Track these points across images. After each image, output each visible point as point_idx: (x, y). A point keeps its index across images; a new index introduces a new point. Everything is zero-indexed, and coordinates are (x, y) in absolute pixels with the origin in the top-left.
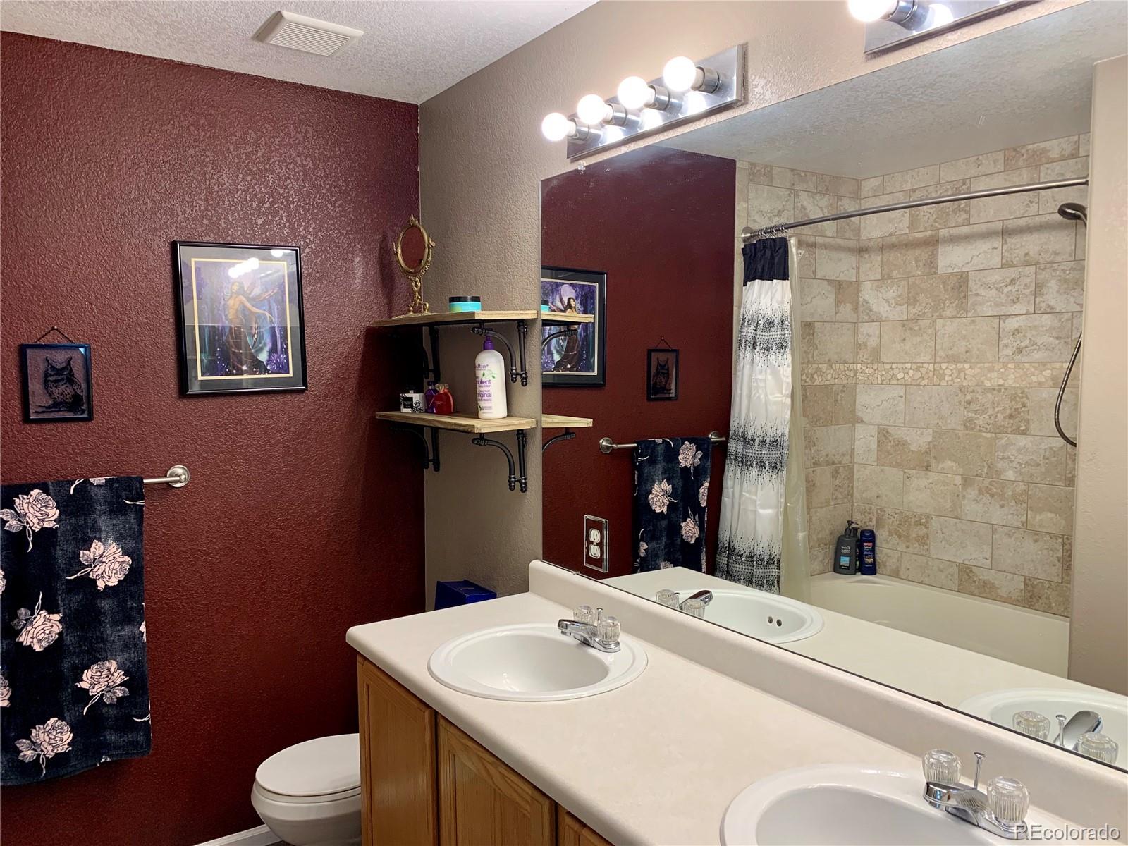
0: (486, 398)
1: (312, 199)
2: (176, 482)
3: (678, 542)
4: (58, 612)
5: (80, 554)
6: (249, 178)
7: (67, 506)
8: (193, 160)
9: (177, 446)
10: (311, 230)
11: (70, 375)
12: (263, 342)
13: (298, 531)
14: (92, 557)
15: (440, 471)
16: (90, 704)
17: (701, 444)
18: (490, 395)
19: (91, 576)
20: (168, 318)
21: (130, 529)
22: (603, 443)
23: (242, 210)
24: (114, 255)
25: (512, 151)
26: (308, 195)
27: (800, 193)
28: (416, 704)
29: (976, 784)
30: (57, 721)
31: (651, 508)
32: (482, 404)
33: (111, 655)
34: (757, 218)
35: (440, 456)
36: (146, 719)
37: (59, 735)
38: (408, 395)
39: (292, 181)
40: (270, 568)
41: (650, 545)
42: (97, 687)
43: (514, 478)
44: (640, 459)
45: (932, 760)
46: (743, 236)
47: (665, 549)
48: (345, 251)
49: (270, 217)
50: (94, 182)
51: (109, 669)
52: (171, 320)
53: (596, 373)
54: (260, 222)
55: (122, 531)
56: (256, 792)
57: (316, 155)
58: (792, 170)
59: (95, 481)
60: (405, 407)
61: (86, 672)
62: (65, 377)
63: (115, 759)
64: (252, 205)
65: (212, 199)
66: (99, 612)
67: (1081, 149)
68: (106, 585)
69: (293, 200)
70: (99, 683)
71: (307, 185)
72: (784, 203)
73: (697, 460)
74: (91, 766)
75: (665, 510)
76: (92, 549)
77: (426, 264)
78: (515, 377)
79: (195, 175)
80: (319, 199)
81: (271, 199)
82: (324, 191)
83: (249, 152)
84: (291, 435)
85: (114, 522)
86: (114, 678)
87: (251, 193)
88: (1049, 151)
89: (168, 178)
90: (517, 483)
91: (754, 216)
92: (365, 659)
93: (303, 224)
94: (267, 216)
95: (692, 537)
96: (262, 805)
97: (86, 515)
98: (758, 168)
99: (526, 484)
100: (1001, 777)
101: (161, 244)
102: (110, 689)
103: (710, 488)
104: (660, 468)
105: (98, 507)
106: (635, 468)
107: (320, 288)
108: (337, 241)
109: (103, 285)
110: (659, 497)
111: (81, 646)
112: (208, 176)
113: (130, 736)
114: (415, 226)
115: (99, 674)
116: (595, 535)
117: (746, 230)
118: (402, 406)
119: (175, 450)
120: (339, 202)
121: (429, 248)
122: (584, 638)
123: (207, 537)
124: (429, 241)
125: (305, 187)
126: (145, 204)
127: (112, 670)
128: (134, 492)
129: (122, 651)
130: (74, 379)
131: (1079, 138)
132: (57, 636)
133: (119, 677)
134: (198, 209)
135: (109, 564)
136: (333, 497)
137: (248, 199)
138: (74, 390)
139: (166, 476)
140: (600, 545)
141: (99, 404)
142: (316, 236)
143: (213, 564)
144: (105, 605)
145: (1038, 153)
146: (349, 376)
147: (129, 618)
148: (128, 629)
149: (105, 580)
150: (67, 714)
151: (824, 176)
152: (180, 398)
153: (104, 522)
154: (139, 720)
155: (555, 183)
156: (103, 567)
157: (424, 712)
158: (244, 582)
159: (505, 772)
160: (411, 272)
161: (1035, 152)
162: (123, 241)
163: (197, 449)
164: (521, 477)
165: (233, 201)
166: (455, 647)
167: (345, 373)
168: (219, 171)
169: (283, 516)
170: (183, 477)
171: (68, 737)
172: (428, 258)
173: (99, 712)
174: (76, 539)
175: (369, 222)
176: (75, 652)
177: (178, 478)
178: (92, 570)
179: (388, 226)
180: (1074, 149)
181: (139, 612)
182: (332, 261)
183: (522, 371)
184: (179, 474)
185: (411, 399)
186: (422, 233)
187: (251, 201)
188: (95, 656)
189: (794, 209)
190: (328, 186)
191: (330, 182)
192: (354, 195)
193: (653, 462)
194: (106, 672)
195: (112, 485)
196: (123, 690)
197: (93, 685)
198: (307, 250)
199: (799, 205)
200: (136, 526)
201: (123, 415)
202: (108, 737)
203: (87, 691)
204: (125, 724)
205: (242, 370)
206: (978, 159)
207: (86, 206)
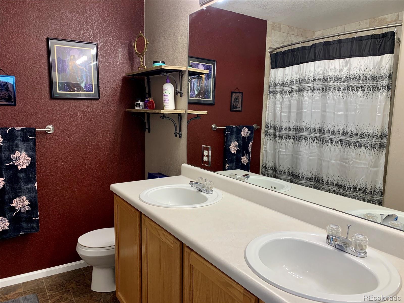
0: (166, 101)
1: (102, 25)
2: (49, 131)
3: (240, 164)
4: (3, 177)
5: (11, 156)
6: (77, 15)
7: (6, 137)
8: (55, 6)
9: (49, 118)
10: (102, 37)
11: (7, 88)
12: (83, 79)
13: (96, 152)
14: (16, 157)
15: (151, 132)
16: (16, 212)
17: (250, 128)
18: (168, 101)
19: (15, 164)
20: (45, 68)
21: (31, 147)
22: (213, 126)
23: (75, 27)
24: (24, 42)
25: (178, 5)
26: (101, 23)
27: (291, 35)
28: (134, 210)
29: (347, 237)
30: (3, 218)
31: (230, 151)
32: (165, 104)
33: (24, 194)
34: (274, 44)
35: (151, 127)
36: (37, 219)
37: (4, 223)
38: (138, 102)
39: (95, 17)
40: (86, 166)
41: (230, 165)
42: (18, 206)
43: (177, 132)
44: (227, 133)
45: (330, 228)
46: (269, 50)
47: (235, 166)
48: (115, 46)
49: (86, 31)
50: (16, 12)
51: (23, 200)
52: (47, 69)
53: (211, 100)
54: (82, 33)
55: (27, 148)
56: (78, 246)
57: (104, 7)
58: (289, 26)
59: (17, 128)
60: (137, 107)
61: (14, 200)
62: (5, 88)
63: (26, 233)
64: (78, 25)
65: (63, 22)
66: (18, 178)
67: (399, 18)
68: (21, 168)
69: (95, 25)
70: (19, 204)
71: (100, 19)
72: (285, 39)
73: (248, 134)
74: (16, 235)
75: (236, 152)
76: (16, 154)
77: (145, 51)
78: (178, 94)
79: (56, 12)
80: (105, 25)
81: (86, 24)
82: (107, 22)
83: (77, 4)
84: (93, 116)
85: (24, 144)
86: (25, 203)
87: (78, 21)
88: (387, 19)
89: (45, 13)
90: (178, 135)
91: (273, 43)
92: (117, 195)
93: (99, 35)
94: (84, 30)
95: (245, 163)
96: (81, 251)
97: (13, 141)
98: (275, 24)
99: (181, 135)
100: (357, 234)
101: (43, 39)
102: (23, 207)
103: (252, 145)
104: (234, 136)
105: (18, 138)
106: (225, 136)
107: (105, 60)
108: (112, 42)
109: (19, 53)
110: (234, 147)
111: (12, 190)
112: (61, 13)
113: (31, 225)
114: (141, 36)
115: (19, 201)
116: (206, 153)
117: (270, 48)
118: (136, 107)
119: (48, 119)
120: (113, 27)
121: (146, 44)
122: (200, 188)
123: (61, 153)
124: (146, 42)
125: (100, 20)
126: (36, 22)
127: (24, 200)
128: (32, 133)
129: (28, 193)
130: (9, 89)
131: (399, 13)
132: (3, 186)
133: (27, 202)
134: (57, 26)
135: (22, 160)
136: (110, 140)
137: (77, 23)
138: (9, 93)
139: (45, 128)
140: (208, 156)
141: (18, 100)
142: (104, 40)
143: (63, 163)
144: (21, 175)
145: (383, 20)
146: (116, 95)
147: (30, 181)
148: (30, 185)
149: (21, 166)
150: (7, 216)
151: (301, 29)
152: (50, 99)
153: (20, 144)
154: (35, 219)
155: (194, 15)
156: (20, 161)
157: (137, 213)
158: (75, 170)
159: (164, 233)
160: (140, 54)
161: (381, 19)
162: (27, 37)
163: (57, 119)
164: (179, 132)
165: (71, 23)
166: (150, 191)
167: (114, 93)
168: (66, 11)
169: (90, 146)
170: (51, 129)
171: (8, 224)
172: (146, 48)
173: (19, 215)
174: (9, 150)
175: (125, 35)
176: (10, 193)
177: (49, 130)
178: (16, 162)
179: (132, 37)
180: (397, 18)
181: (34, 179)
182: (110, 50)
183: (180, 91)
184: (50, 128)
185: (139, 104)
186: (144, 39)
187: (78, 24)
188: (17, 195)
189: (289, 41)
190: (108, 20)
191: (110, 19)
192: (119, 24)
193: (231, 134)
194: (22, 201)
195: (23, 130)
196: (28, 207)
197: (17, 205)
198: (100, 45)
199: (291, 40)
200: (33, 146)
201: (28, 105)
202: (23, 225)
203: (14, 207)
204: (29, 220)
205: (74, 90)
206: (360, 22)
207: (13, 22)
